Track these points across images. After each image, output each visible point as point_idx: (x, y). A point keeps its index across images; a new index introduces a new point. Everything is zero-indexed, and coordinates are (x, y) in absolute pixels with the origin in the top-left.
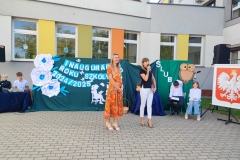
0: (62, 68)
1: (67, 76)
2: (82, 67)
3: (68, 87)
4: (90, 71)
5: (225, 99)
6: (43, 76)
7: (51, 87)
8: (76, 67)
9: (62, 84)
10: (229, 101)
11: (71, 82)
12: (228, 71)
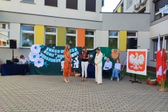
0: (45, 52)
1: (48, 56)
2: (56, 51)
3: (48, 62)
4: (60, 54)
5: (132, 69)
6: (35, 56)
7: (39, 62)
8: (53, 51)
9: (45, 61)
10: (135, 70)
11: (50, 59)
12: (134, 53)
